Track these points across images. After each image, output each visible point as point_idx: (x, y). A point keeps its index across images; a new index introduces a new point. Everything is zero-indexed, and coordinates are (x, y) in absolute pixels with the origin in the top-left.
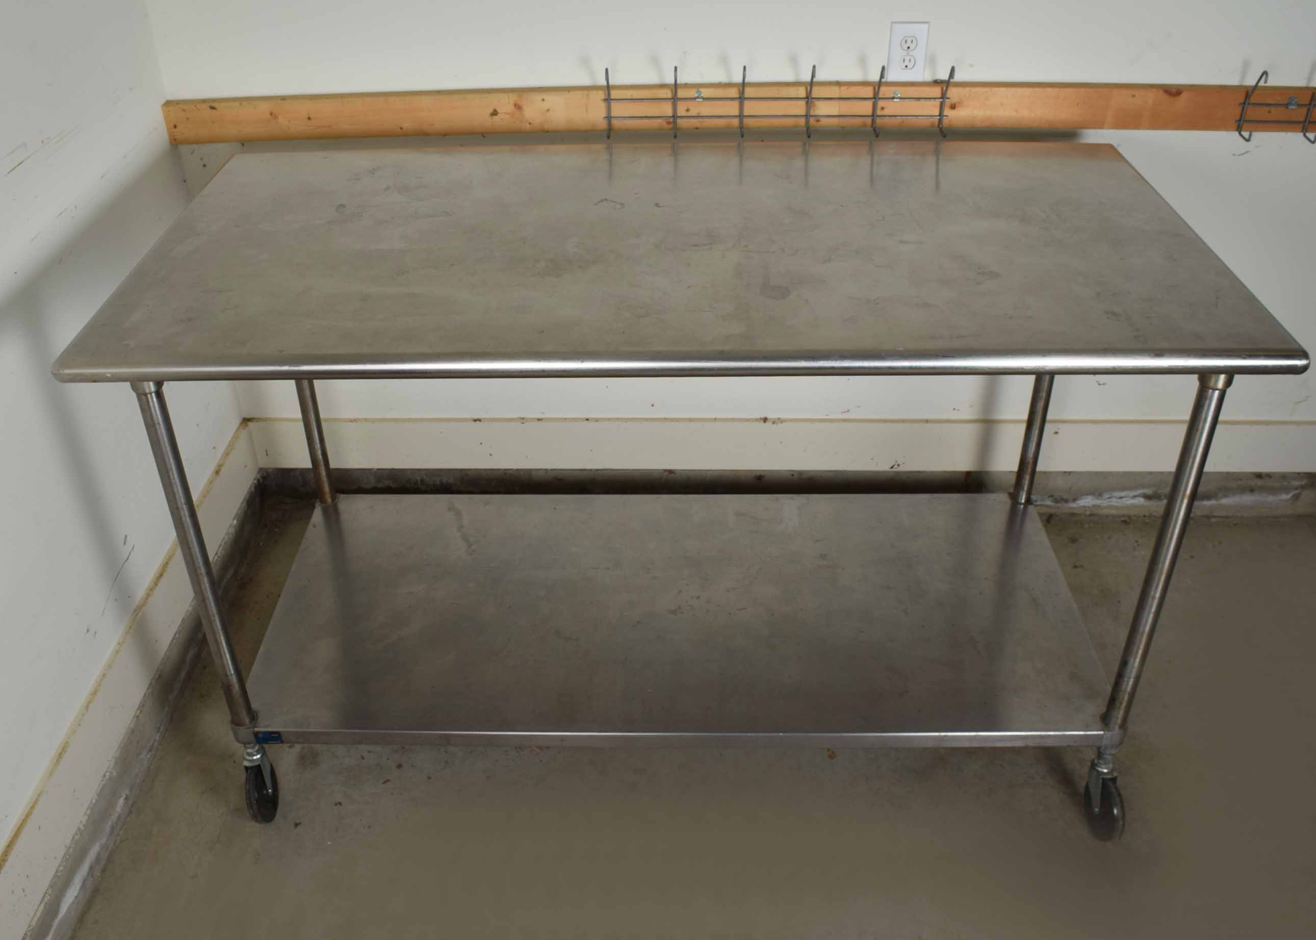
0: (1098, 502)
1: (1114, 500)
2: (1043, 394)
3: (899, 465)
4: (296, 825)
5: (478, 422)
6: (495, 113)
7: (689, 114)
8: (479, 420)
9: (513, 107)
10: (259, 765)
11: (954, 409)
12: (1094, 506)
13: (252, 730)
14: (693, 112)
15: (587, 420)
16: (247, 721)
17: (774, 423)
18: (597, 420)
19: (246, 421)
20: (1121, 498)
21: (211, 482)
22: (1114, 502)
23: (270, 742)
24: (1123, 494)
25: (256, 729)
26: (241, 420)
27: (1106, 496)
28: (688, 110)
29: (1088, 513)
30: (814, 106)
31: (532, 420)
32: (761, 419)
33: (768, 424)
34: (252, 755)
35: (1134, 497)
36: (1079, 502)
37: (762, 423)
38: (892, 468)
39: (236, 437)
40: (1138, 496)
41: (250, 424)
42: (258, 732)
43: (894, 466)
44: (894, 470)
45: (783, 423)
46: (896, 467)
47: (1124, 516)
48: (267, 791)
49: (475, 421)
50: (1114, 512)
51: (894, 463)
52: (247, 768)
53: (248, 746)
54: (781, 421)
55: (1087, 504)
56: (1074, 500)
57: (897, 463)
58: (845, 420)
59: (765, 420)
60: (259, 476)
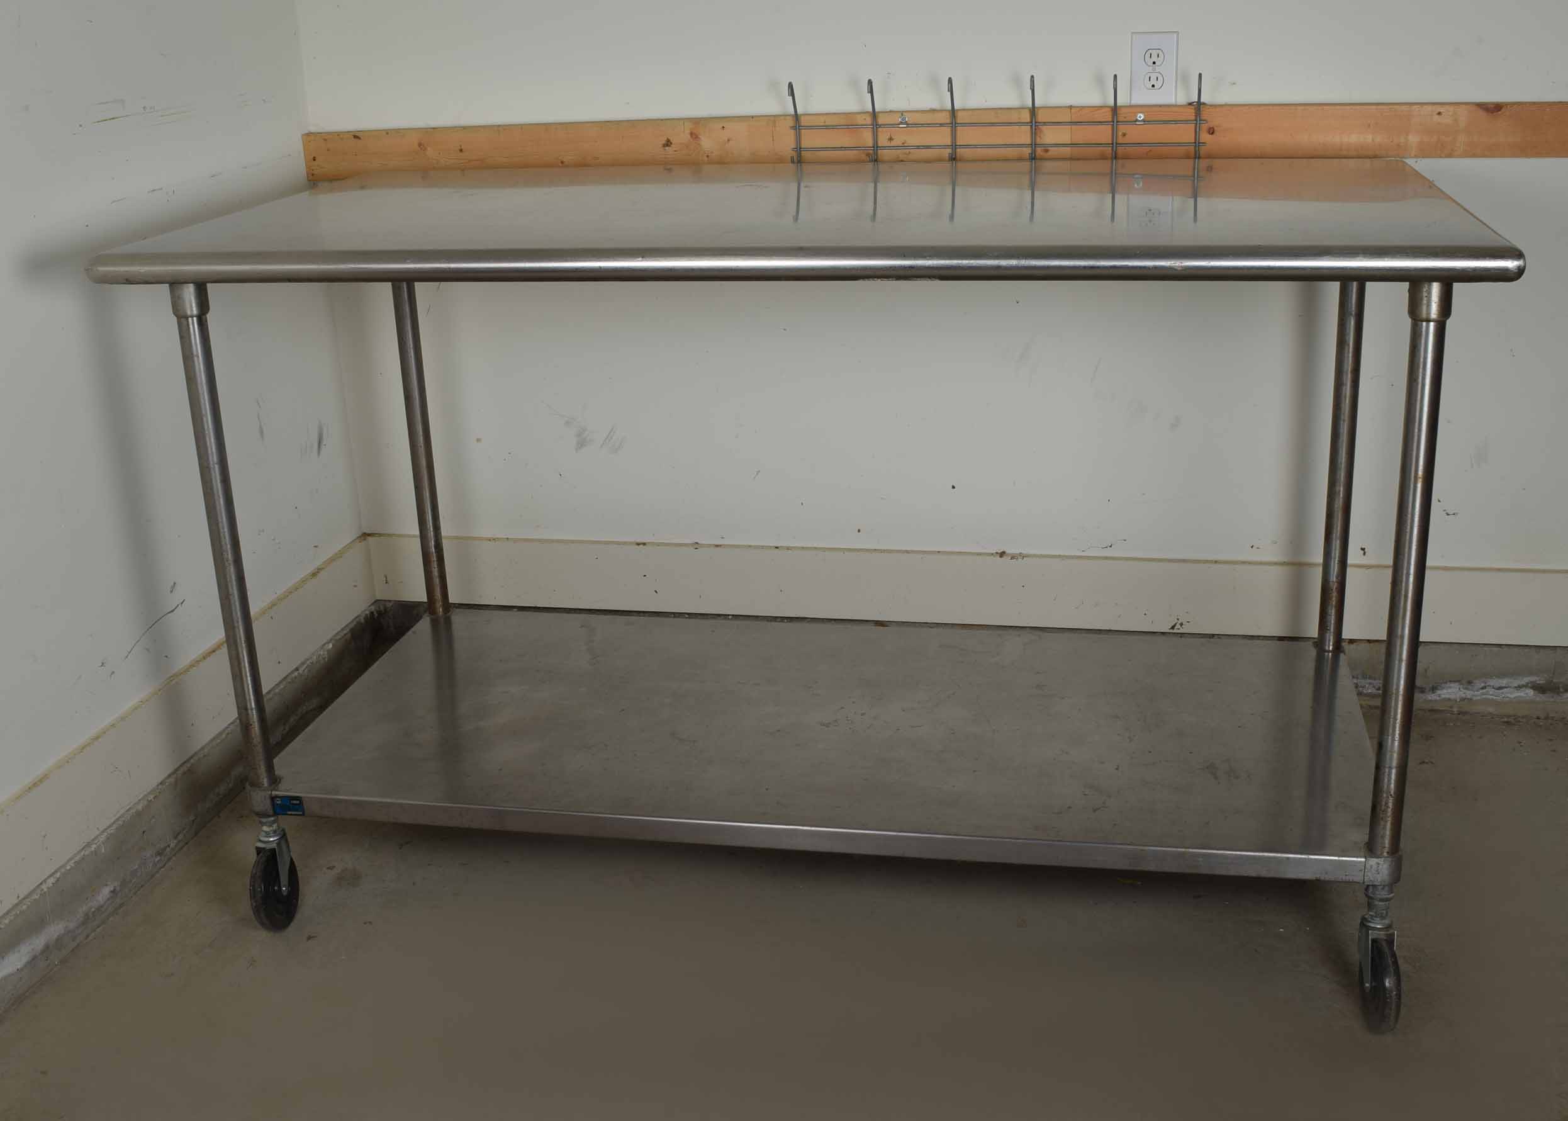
0: (1469, 694)
1: (1492, 691)
3: (1181, 624)
4: (309, 938)
5: (641, 546)
6: (668, 143)
7: (893, 143)
8: (644, 544)
9: (689, 136)
10: (275, 849)
11: (1252, 547)
12: (1463, 699)
13: (270, 792)
14: (897, 142)
15: (777, 548)
16: (265, 782)
17: (1013, 558)
18: (788, 548)
19: (365, 536)
20: (1500, 688)
21: (304, 581)
22: (1491, 694)
23: (290, 813)
24: (1504, 682)
25: (274, 793)
26: (360, 534)
27: (1479, 684)
28: (891, 139)
29: (1455, 710)
30: (1041, 131)
31: (709, 546)
32: (997, 553)
33: (1006, 559)
34: (268, 834)
35: (1519, 687)
36: (1439, 692)
37: (998, 558)
38: (1173, 628)
39: (347, 547)
40: (1526, 686)
41: (370, 539)
42: (277, 797)
43: (1176, 624)
44: (1175, 631)
45: (1025, 559)
46: (1178, 626)
47: (1509, 716)
48: (280, 887)
49: (638, 544)
50: (1491, 709)
51: (1176, 621)
52: (259, 851)
53: (264, 820)
54: (1022, 556)
55: (1452, 697)
56: (1434, 689)
57: (1179, 622)
58: (1106, 558)
59: (1002, 554)
60: (373, 608)
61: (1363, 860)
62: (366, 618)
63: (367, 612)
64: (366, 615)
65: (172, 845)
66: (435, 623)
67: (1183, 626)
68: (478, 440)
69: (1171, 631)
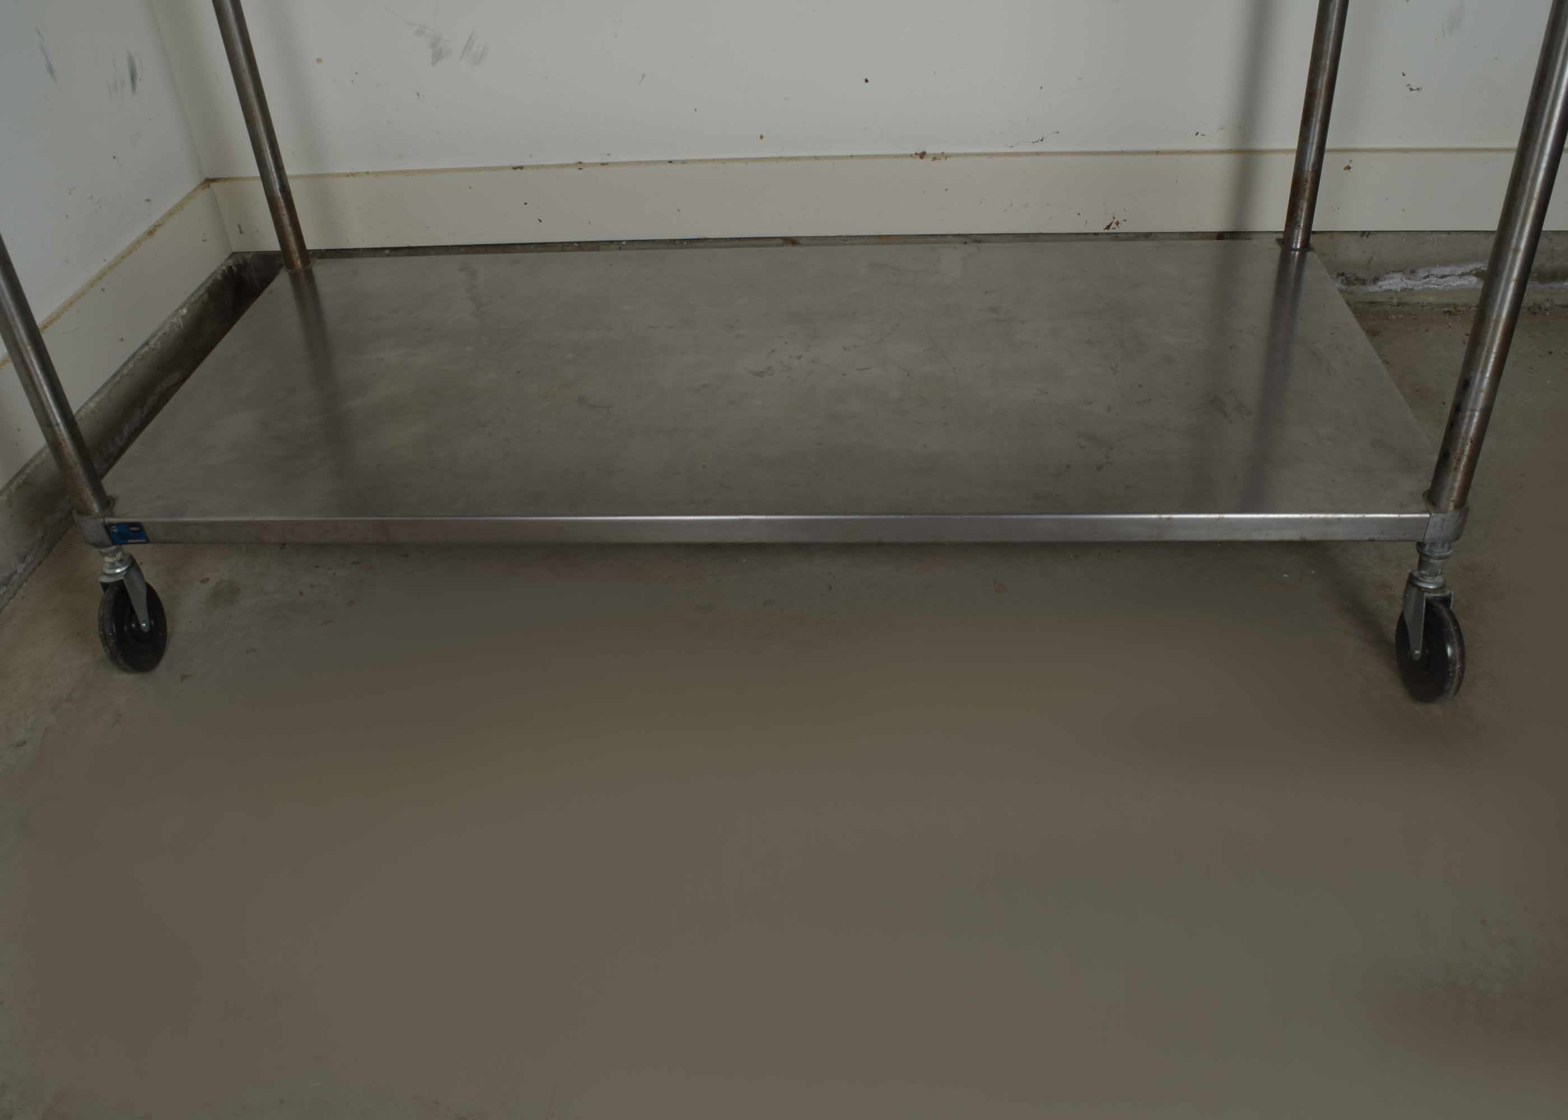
0: (1410, 284)
1: (1434, 280)
2: (1327, 62)
3: (1117, 223)
4: (184, 677)
5: (518, 170)
8: (521, 168)
10: (122, 581)
11: (1197, 134)
12: (1404, 290)
13: (102, 520)
16: (95, 507)
17: (935, 159)
18: (684, 162)
19: (208, 182)
20: (1443, 277)
21: (138, 242)
22: (1434, 283)
23: (130, 541)
24: (1447, 270)
25: (109, 520)
26: (202, 180)
27: (1422, 273)
29: (1395, 301)
31: (595, 165)
32: (916, 154)
33: (927, 160)
34: (113, 566)
35: (1463, 275)
36: (1380, 283)
37: (918, 159)
38: (1108, 227)
39: (190, 196)
40: (1469, 274)
41: (213, 185)
42: (111, 525)
43: (1111, 224)
44: (1111, 231)
45: (948, 159)
46: (1114, 225)
47: (1447, 305)
48: (138, 625)
49: (515, 168)
50: (1431, 299)
51: (1112, 219)
52: (105, 586)
53: (103, 550)
54: (945, 156)
55: (1393, 288)
56: (1376, 280)
57: (1116, 221)
58: (1038, 154)
59: (922, 155)
60: (230, 262)
61: (1428, 516)
62: (224, 274)
63: (224, 268)
64: (224, 271)
65: (20, 570)
66: (294, 278)
67: (1119, 225)
68: (319, 60)
69: (1107, 231)
